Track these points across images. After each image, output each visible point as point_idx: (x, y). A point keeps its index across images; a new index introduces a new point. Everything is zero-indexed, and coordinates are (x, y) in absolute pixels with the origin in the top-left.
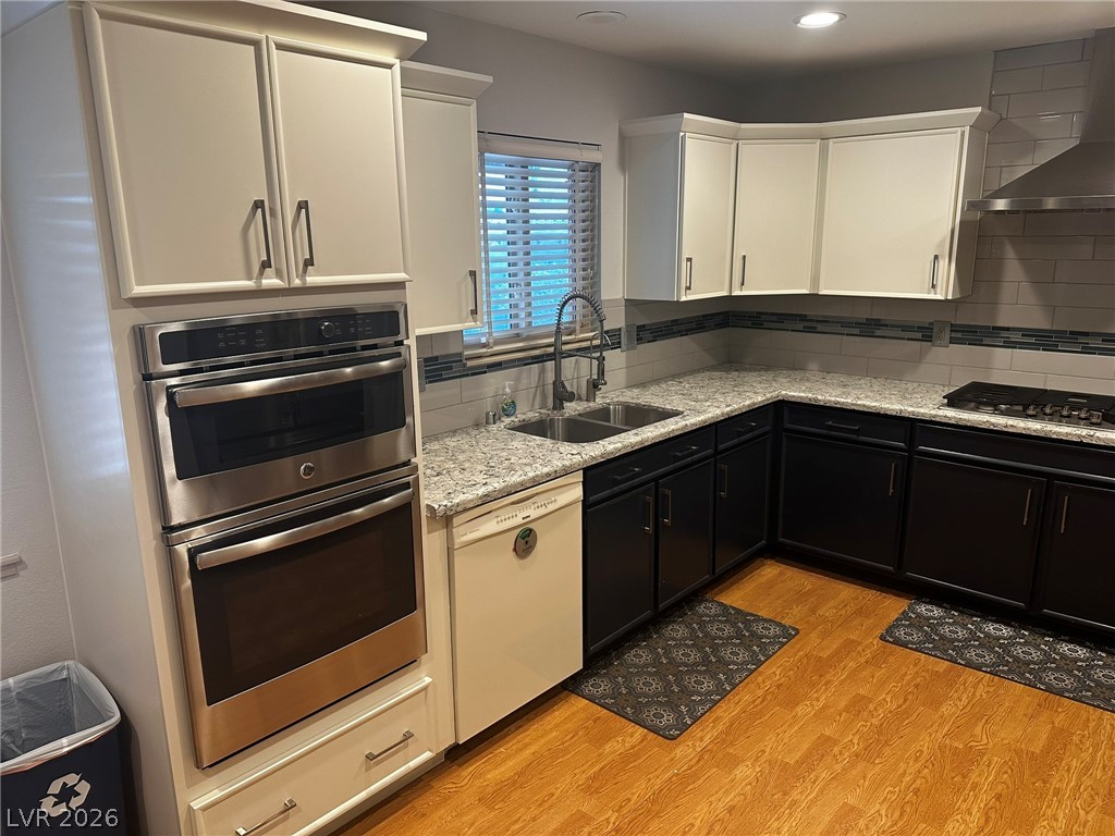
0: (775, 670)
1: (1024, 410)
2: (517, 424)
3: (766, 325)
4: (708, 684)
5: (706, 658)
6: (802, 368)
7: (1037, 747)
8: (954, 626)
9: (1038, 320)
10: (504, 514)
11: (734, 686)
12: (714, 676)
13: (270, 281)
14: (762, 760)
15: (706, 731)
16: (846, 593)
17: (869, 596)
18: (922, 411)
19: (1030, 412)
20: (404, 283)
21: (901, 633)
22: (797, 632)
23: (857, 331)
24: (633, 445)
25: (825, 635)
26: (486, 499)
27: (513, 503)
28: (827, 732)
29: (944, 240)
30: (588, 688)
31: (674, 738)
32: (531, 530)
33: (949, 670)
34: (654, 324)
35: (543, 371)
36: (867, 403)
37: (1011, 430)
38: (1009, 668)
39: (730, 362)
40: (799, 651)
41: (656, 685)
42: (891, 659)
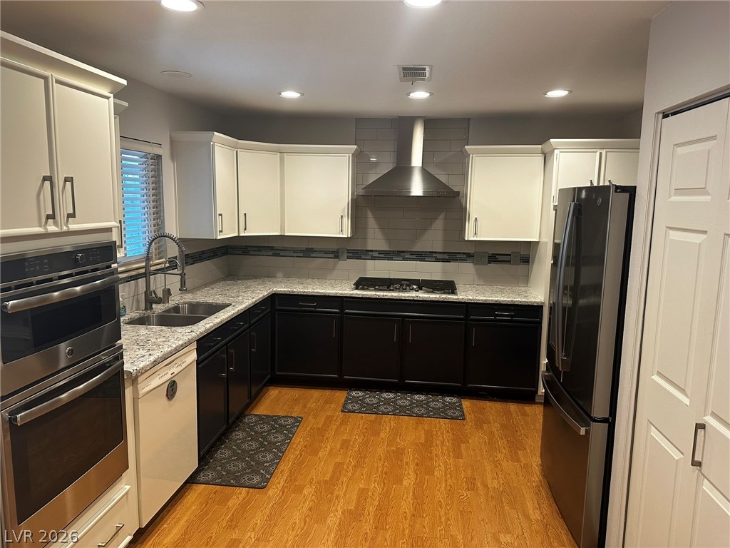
0: (300, 439)
1: (388, 288)
2: (127, 321)
3: (251, 253)
4: (269, 457)
5: (261, 443)
6: (274, 277)
7: (422, 440)
8: (371, 398)
9: (383, 246)
10: (162, 372)
11: (283, 453)
12: (270, 451)
13: (52, 228)
14: (314, 482)
15: (279, 479)
16: (316, 394)
17: (328, 393)
18: (346, 292)
19: (392, 288)
20: (111, 228)
21: (350, 407)
22: (302, 418)
23: (301, 255)
24: (218, 324)
25: (315, 417)
26: (155, 363)
27: (166, 365)
28: (338, 460)
29: (345, 208)
30: (202, 477)
31: (264, 487)
32: (174, 381)
33: (376, 418)
34: (193, 253)
35: (137, 285)
36: (319, 291)
37: (385, 297)
38: (399, 411)
39: (232, 276)
40: (307, 427)
41: (241, 465)
42: (351, 420)
